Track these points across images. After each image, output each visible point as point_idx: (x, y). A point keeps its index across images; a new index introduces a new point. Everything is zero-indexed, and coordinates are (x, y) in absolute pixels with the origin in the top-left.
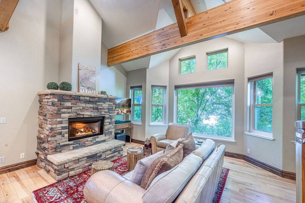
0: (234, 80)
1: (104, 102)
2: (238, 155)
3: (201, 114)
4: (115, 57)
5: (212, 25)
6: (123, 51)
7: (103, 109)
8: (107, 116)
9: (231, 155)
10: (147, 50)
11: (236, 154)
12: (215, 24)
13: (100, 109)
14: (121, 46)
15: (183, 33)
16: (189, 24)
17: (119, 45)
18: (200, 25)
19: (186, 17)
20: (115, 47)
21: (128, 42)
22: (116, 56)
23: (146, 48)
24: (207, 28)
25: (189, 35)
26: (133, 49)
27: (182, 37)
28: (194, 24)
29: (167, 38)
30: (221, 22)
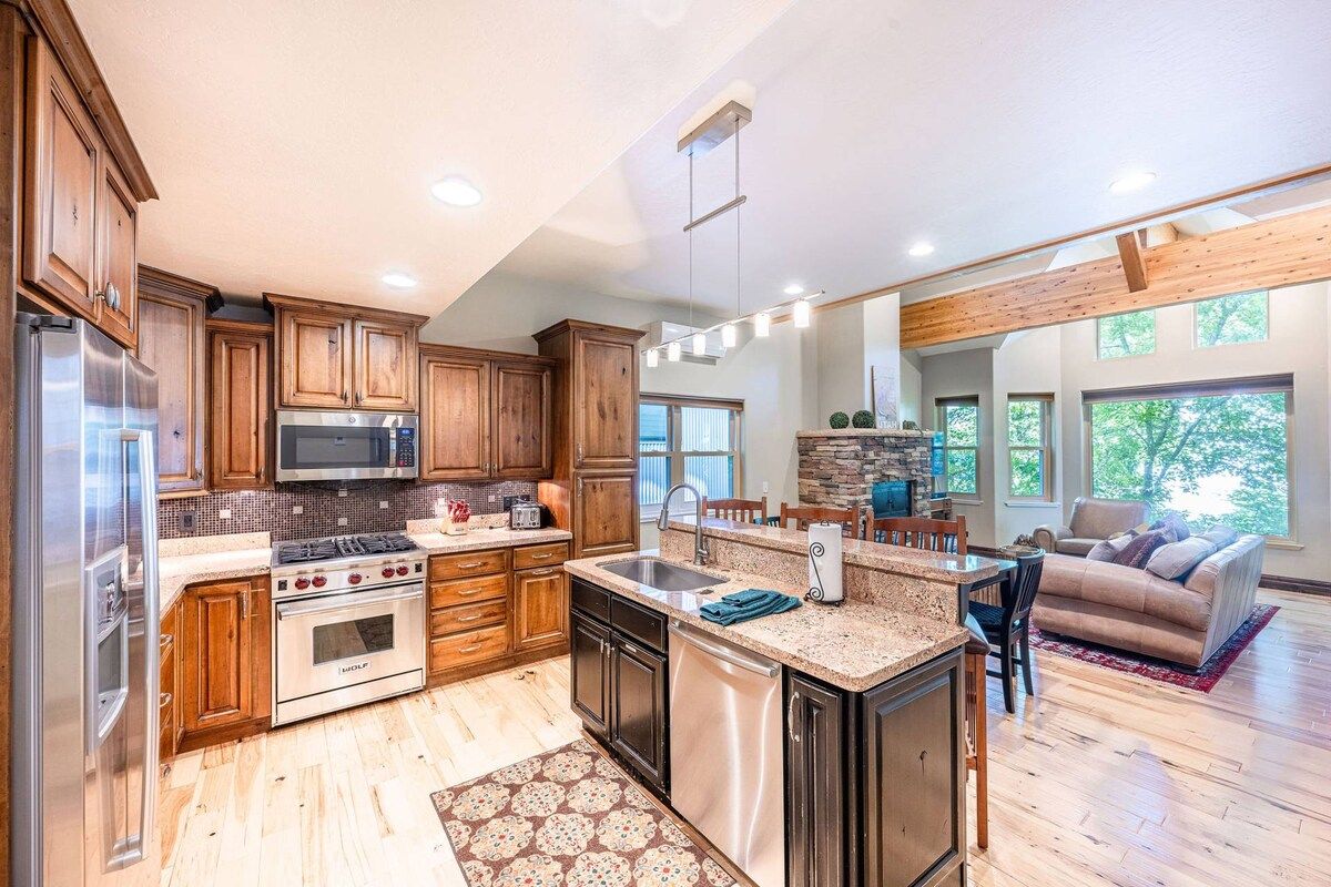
0: (1291, 375)
1: (914, 447)
2: (1311, 583)
3: (1162, 476)
4: (911, 329)
5: (1220, 269)
6: (943, 315)
7: (914, 462)
8: (919, 479)
9: (1286, 585)
10: (1022, 317)
11: (1304, 582)
12: (1228, 267)
13: (910, 463)
14: (932, 305)
15: (1136, 282)
16: (1152, 263)
17: (927, 302)
18: (1185, 268)
19: (1144, 244)
20: (911, 305)
21: (957, 294)
22: (917, 328)
23: (1020, 313)
24: (1206, 276)
25: (1151, 288)
26: (976, 313)
27: (1131, 292)
28: (1165, 264)
29: (1088, 291)
30: (1245, 263)
